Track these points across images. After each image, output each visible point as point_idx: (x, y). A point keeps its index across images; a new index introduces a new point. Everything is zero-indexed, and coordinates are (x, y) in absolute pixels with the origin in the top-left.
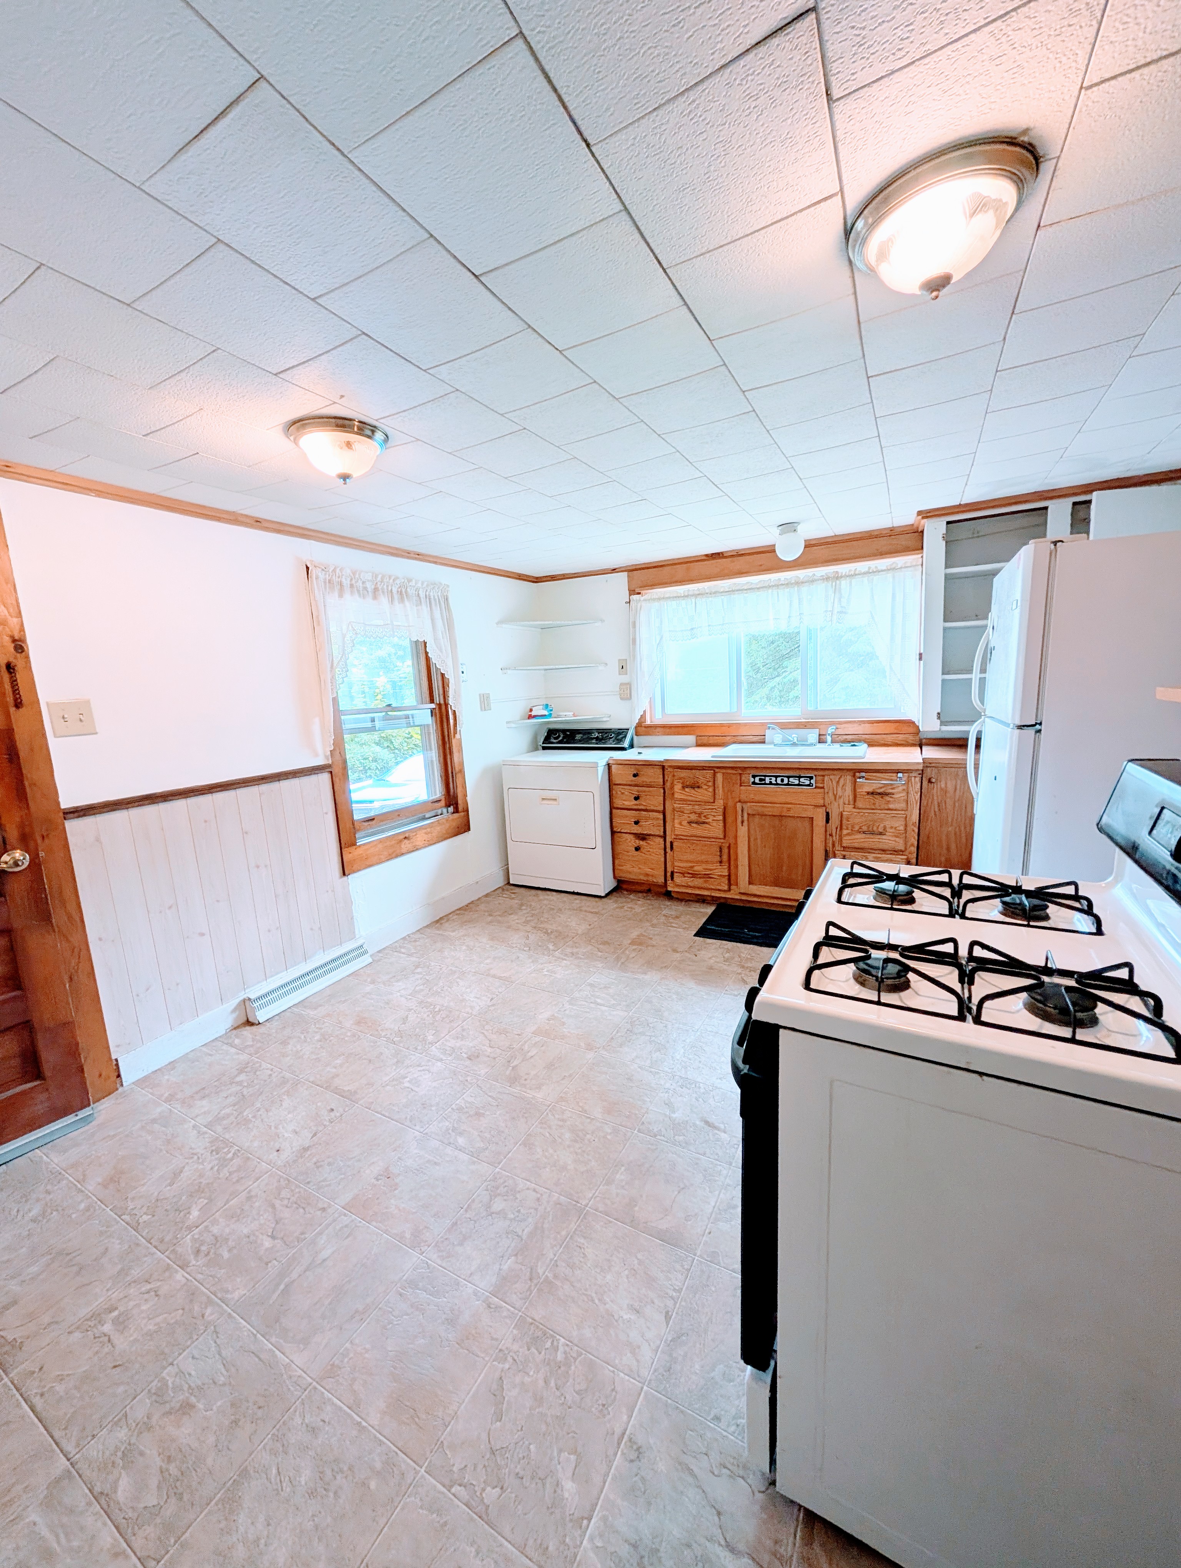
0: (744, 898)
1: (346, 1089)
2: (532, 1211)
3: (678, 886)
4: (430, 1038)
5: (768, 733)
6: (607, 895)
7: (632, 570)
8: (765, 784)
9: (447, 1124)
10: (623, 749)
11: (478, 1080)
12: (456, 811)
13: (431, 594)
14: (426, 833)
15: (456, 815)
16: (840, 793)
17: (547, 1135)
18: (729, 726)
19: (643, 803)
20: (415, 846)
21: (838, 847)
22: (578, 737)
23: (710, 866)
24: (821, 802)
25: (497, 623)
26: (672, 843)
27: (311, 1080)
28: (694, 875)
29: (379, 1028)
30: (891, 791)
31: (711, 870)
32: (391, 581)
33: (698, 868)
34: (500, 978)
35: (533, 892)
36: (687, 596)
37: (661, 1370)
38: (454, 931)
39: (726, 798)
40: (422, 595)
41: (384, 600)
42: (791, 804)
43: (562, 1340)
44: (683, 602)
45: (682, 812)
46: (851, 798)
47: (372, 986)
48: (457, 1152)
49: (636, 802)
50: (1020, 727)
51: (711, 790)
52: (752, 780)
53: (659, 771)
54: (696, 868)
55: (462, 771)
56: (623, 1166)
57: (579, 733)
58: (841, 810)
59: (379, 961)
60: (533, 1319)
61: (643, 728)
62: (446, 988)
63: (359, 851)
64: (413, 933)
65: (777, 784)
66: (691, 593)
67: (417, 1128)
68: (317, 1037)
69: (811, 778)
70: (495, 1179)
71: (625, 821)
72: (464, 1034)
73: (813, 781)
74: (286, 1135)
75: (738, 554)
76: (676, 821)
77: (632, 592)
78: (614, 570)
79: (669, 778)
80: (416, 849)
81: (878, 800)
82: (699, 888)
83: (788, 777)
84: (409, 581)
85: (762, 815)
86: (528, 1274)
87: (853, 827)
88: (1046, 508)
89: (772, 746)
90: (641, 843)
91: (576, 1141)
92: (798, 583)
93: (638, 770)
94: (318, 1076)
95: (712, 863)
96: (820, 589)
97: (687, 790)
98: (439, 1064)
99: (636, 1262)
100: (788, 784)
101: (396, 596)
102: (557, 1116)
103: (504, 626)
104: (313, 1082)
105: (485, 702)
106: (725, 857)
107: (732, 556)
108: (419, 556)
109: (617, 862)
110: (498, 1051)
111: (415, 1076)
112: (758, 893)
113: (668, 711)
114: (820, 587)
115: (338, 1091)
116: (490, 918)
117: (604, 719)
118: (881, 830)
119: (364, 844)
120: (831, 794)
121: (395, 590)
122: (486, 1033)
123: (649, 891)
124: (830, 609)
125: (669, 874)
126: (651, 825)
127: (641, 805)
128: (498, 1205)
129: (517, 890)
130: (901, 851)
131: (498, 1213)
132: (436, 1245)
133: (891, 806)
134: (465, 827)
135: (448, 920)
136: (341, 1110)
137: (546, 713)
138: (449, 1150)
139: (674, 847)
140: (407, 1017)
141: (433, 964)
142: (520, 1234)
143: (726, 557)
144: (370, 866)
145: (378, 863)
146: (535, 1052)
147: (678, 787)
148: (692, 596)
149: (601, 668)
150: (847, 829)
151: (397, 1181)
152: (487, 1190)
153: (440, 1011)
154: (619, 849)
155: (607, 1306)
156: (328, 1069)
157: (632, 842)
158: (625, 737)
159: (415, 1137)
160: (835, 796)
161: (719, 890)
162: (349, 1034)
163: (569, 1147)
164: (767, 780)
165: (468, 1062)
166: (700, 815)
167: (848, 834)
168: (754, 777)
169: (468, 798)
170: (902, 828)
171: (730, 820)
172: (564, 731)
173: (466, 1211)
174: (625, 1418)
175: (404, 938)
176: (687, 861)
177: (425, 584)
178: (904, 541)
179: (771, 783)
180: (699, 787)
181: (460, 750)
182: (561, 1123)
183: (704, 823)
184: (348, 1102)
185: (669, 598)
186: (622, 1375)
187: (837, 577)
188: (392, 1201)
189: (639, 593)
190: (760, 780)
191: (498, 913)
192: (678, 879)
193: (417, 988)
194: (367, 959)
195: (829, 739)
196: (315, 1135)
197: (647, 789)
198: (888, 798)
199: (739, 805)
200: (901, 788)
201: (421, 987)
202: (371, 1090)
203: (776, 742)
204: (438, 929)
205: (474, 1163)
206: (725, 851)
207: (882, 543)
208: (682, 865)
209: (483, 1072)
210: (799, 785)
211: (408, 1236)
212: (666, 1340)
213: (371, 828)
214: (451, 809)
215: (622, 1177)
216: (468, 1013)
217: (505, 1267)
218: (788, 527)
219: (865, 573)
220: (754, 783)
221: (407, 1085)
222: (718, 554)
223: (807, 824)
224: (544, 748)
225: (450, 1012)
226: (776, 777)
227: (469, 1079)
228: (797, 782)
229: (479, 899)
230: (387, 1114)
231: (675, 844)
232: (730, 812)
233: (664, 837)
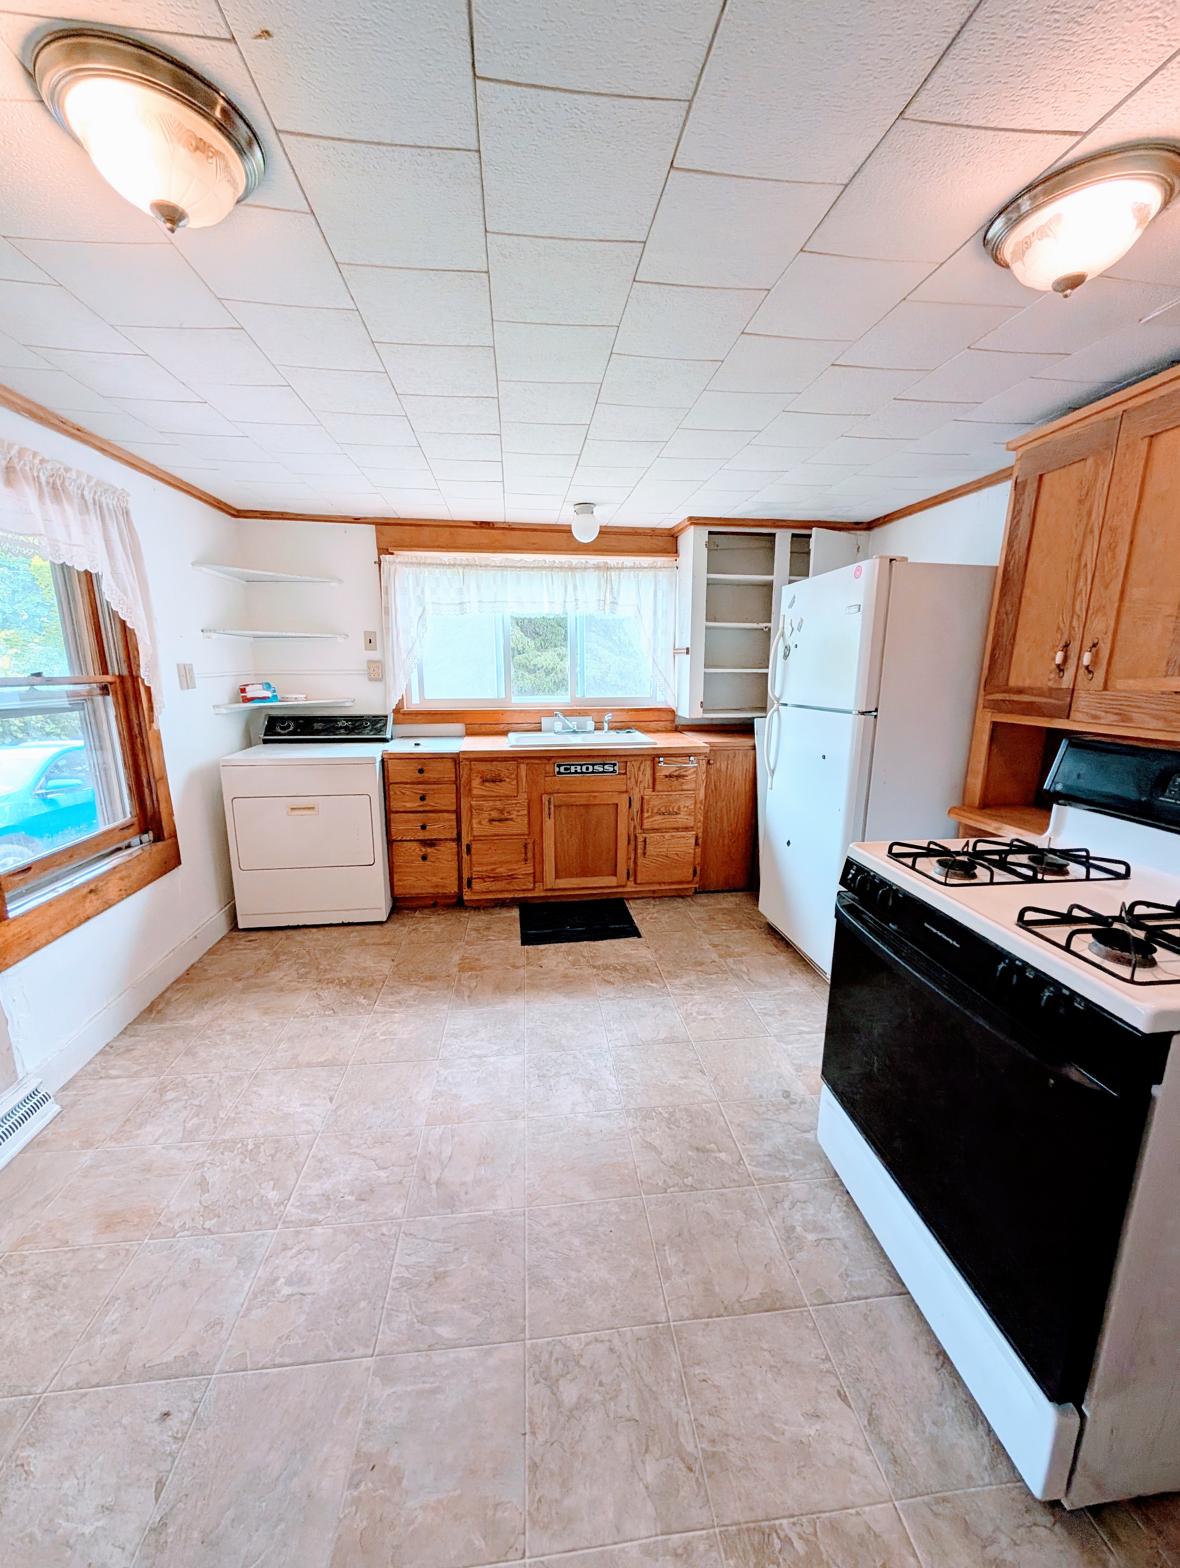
0: (549, 894)
1: (168, 1358)
2: (617, 1371)
3: (475, 893)
4: (273, 1195)
5: (545, 722)
6: (388, 918)
7: (382, 524)
8: (570, 773)
9: (403, 1317)
10: (385, 740)
11: (400, 1225)
12: (159, 838)
13: (103, 499)
14: (122, 879)
15: (160, 844)
16: (641, 778)
17: (552, 1254)
18: (503, 712)
19: (430, 802)
20: (106, 902)
21: (638, 831)
22: (318, 726)
23: (515, 866)
24: (624, 789)
25: (193, 564)
26: (469, 847)
27: (71, 1382)
28: (496, 878)
29: (162, 1219)
30: (684, 773)
31: (515, 870)
32: (37, 461)
33: (502, 870)
34: (322, 1065)
35: (281, 934)
36: (454, 565)
37: (891, 1468)
38: (192, 1017)
39: (529, 793)
40: (89, 497)
41: (30, 493)
42: (598, 792)
43: (785, 1522)
44: (449, 571)
45: (482, 810)
46: (651, 781)
47: (90, 1152)
48: (452, 1354)
49: (421, 803)
50: (863, 713)
51: (514, 782)
52: (557, 769)
53: (450, 765)
54: (497, 871)
55: (164, 778)
56: (664, 1245)
57: (318, 722)
58: (642, 793)
59: (74, 1104)
60: (736, 1524)
61: (403, 715)
62: (242, 1108)
63: (14, 929)
64: (116, 1039)
65: (582, 773)
66: (458, 562)
67: (360, 1351)
68: (26, 1293)
69: (615, 765)
70: (537, 1359)
71: (404, 826)
72: (326, 1165)
73: (616, 768)
74: (87, 1530)
75: (510, 528)
76: (474, 821)
77: (383, 550)
78: (357, 520)
79: (464, 772)
80: (108, 905)
81: (675, 783)
82: (502, 891)
83: (593, 765)
84: (67, 470)
85: (569, 806)
86: (682, 1466)
87: (653, 810)
88: (774, 535)
89: (553, 734)
90: (429, 850)
91: (592, 1243)
92: (572, 568)
93: (424, 764)
94: (85, 1367)
95: (517, 862)
96: (592, 577)
97: (487, 784)
98: (318, 1230)
99: (768, 1356)
100: (593, 772)
101: (46, 489)
102: (545, 1224)
103: (204, 569)
104: (78, 1386)
105: (186, 676)
106: (530, 855)
107: (503, 528)
108: (78, 434)
109: (396, 877)
110: (396, 1169)
111: (292, 1268)
112: (568, 886)
113: (427, 696)
114: (593, 575)
115: (148, 1373)
116: (239, 985)
117: (347, 704)
118: (675, 810)
119: (23, 915)
120: (633, 780)
121: (43, 479)
122: (358, 1150)
123: (435, 905)
124: (602, 598)
125: (465, 882)
126: (441, 827)
127: (427, 805)
128: (569, 1393)
129: (253, 936)
130: (692, 827)
131: (577, 1407)
132: (534, 1523)
133: (685, 787)
134: (173, 861)
135: (168, 1003)
136: (186, 1403)
137: (268, 694)
138: (438, 1358)
139: (473, 851)
140: (204, 1178)
141: (190, 1078)
142: (628, 1415)
143: (494, 528)
144: (37, 949)
145: (48, 942)
146: (450, 1149)
147: (476, 782)
148: (459, 565)
149: (340, 640)
150: (648, 811)
151: (392, 1462)
152: (537, 1382)
153: (257, 1146)
154: (398, 861)
155: (788, 1434)
156: (98, 1341)
157: (416, 849)
158: (385, 725)
159: (368, 1369)
160: (637, 782)
161: (524, 890)
162: (101, 1256)
163: (589, 1255)
164: (573, 769)
165: (363, 1207)
166: (501, 811)
167: (648, 817)
168: (559, 766)
169: (176, 818)
170: (692, 807)
171: (535, 813)
172: (295, 719)
173: (533, 1433)
174: (911, 1560)
175: (102, 1052)
176: (487, 864)
177: (92, 483)
178: (660, 543)
179: (576, 772)
180: (501, 781)
181: (160, 747)
182: (556, 1229)
183: (507, 819)
184: (191, 1382)
185: (432, 564)
186: (867, 1509)
187: (607, 568)
188: (411, 1504)
189: (392, 554)
190: (566, 769)
191: (248, 973)
192: (477, 886)
193: (189, 1125)
194: (51, 1109)
195: (606, 726)
196: (160, 1485)
197: (436, 786)
198: (681, 780)
199: (545, 798)
200: (692, 770)
201: (195, 1121)
202: (224, 1334)
203: (557, 730)
204: (161, 1021)
205: (488, 1353)
206: (530, 847)
207: (642, 541)
208: (480, 869)
209: (398, 1210)
210: (603, 772)
211: (479, 1543)
212: (865, 1427)
213: (26, 883)
214: (146, 837)
215: (675, 1260)
216: (308, 1133)
217: (650, 1478)
218: (586, 507)
219: (631, 568)
220: (559, 773)
221: (286, 1291)
222: (488, 523)
223: (612, 810)
224: (266, 742)
225: (278, 1141)
226: (581, 765)
227: (384, 1230)
228: (601, 769)
229: (200, 961)
230: (287, 1360)
231: (474, 846)
232: (535, 807)
233: (458, 840)
